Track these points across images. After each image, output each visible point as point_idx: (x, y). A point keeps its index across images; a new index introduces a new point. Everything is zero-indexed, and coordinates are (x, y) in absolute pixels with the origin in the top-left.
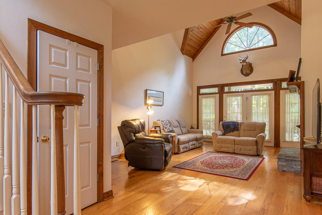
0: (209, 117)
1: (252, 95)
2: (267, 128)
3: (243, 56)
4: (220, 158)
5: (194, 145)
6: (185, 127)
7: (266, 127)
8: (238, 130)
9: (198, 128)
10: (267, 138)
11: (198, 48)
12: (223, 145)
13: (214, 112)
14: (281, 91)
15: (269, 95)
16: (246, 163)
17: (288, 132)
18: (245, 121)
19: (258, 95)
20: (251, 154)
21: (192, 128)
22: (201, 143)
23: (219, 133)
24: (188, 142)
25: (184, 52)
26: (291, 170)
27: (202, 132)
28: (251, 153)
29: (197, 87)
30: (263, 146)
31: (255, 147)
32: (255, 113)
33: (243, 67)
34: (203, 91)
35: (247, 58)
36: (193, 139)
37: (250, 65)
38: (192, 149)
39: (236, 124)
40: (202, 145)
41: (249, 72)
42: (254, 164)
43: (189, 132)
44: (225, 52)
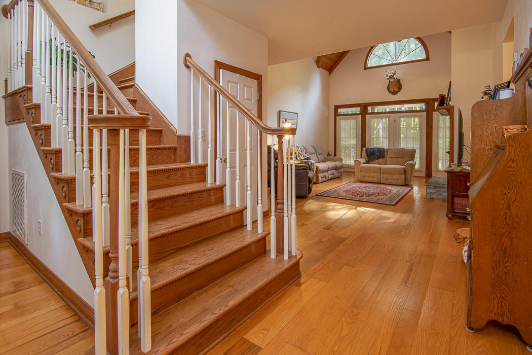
0: (348, 143)
1: (401, 117)
2: (417, 155)
3: (390, 71)
4: (365, 187)
5: (333, 174)
6: (321, 154)
7: (416, 153)
8: (384, 157)
9: (335, 155)
10: (417, 167)
11: (336, 59)
12: (367, 174)
13: (355, 136)
14: (433, 113)
15: (420, 117)
16: (393, 192)
17: (441, 160)
18: (392, 147)
19: (407, 117)
20: (398, 184)
21: (329, 155)
22: (341, 172)
23: (362, 160)
24: (327, 171)
25: (320, 65)
26: (440, 197)
27: (341, 160)
28: (399, 182)
29: (335, 106)
30: (412, 176)
31: (404, 176)
32: (404, 138)
33: (390, 83)
34: (341, 111)
35: (395, 74)
36: (332, 168)
37: (399, 81)
38: (331, 179)
39: (382, 150)
40: (341, 176)
41: (396, 89)
42: (402, 193)
43: (325, 160)
44: (369, 65)
